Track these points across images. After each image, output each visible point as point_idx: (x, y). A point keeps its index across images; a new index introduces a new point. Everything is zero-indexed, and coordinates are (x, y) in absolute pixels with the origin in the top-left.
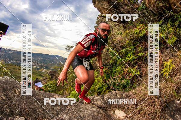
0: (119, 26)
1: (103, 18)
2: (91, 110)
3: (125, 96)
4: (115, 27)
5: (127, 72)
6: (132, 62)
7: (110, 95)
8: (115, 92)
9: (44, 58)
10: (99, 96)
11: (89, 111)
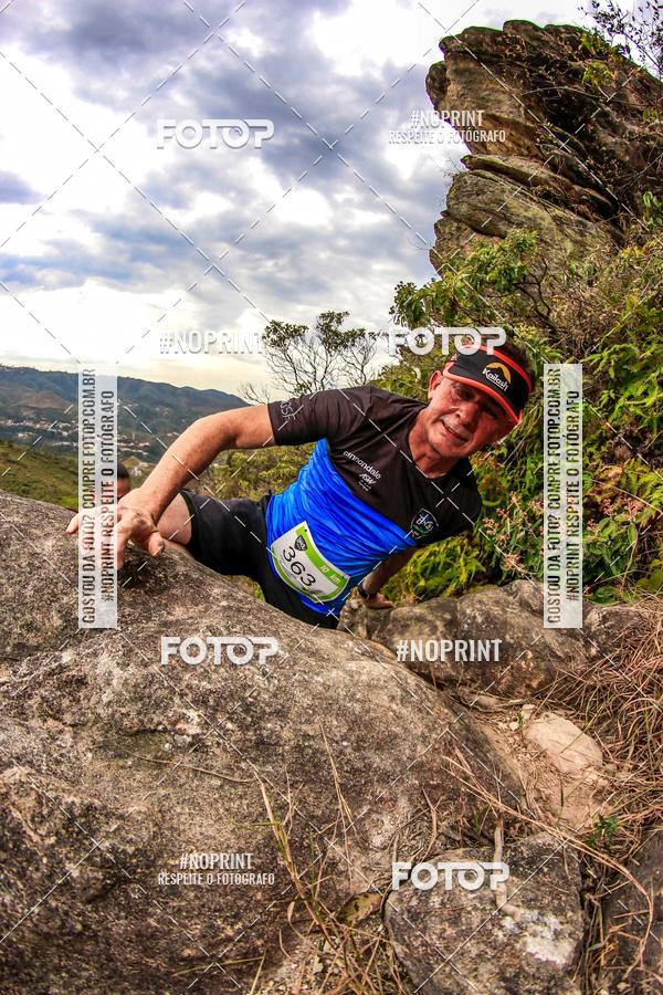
0: (582, 234)
1: (489, 174)
2: (352, 666)
3: (604, 619)
4: (559, 237)
5: (618, 484)
6: (651, 432)
7: (497, 603)
8: (537, 590)
9: (147, 405)
10: (425, 605)
11: (334, 673)
